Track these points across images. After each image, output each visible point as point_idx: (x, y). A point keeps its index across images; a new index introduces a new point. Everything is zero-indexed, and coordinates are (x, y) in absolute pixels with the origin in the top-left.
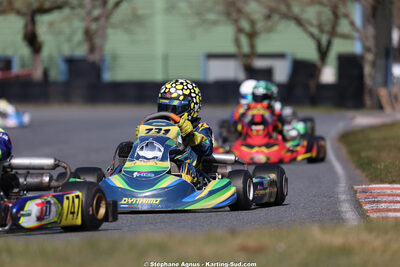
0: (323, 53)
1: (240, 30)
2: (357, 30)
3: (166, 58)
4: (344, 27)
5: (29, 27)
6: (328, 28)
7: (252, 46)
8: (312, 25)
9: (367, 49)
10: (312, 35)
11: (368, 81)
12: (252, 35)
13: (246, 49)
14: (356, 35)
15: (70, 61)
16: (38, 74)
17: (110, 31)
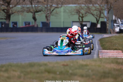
0: (98, 21)
1: (80, 16)
2: (105, 16)
3: (63, 22)
4: (102, 15)
5: (34, 15)
6: (99, 16)
7: (82, 20)
8: (95, 15)
9: (107, 20)
10: (95, 17)
11: (108, 27)
12: (82, 17)
13: (81, 20)
14: (105, 17)
15: (43, 23)
16: (36, 26)
17: (51, 16)
